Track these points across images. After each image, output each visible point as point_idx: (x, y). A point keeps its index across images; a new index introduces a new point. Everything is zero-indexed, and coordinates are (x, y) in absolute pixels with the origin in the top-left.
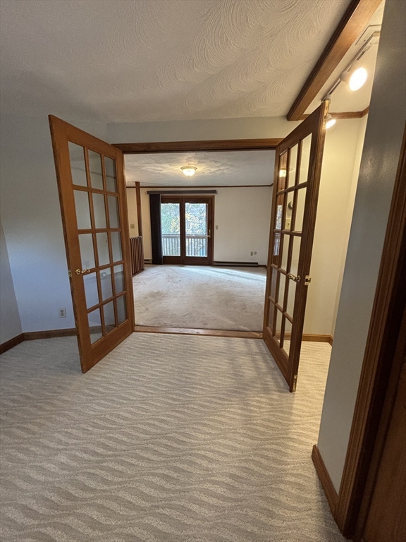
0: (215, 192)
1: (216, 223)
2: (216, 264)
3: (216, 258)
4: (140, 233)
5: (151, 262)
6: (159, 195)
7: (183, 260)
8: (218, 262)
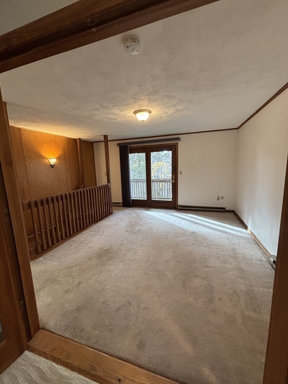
0: (178, 139)
1: (180, 169)
2: (180, 208)
3: (181, 202)
4: (109, 181)
5: (121, 205)
6: (127, 146)
7: (149, 204)
8: (182, 206)
